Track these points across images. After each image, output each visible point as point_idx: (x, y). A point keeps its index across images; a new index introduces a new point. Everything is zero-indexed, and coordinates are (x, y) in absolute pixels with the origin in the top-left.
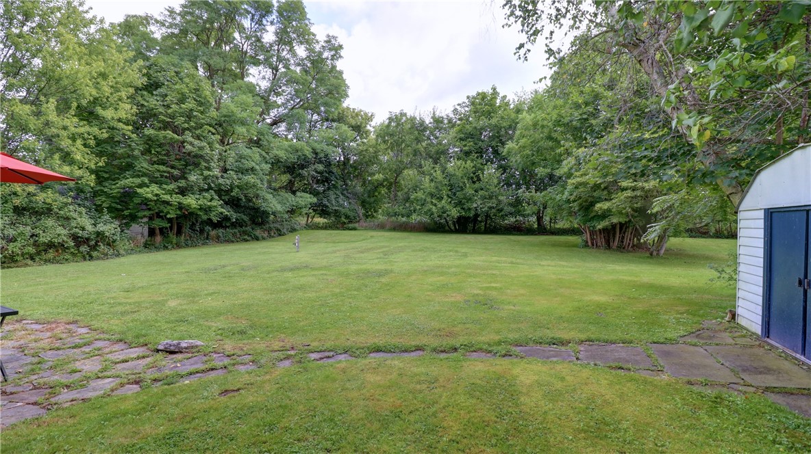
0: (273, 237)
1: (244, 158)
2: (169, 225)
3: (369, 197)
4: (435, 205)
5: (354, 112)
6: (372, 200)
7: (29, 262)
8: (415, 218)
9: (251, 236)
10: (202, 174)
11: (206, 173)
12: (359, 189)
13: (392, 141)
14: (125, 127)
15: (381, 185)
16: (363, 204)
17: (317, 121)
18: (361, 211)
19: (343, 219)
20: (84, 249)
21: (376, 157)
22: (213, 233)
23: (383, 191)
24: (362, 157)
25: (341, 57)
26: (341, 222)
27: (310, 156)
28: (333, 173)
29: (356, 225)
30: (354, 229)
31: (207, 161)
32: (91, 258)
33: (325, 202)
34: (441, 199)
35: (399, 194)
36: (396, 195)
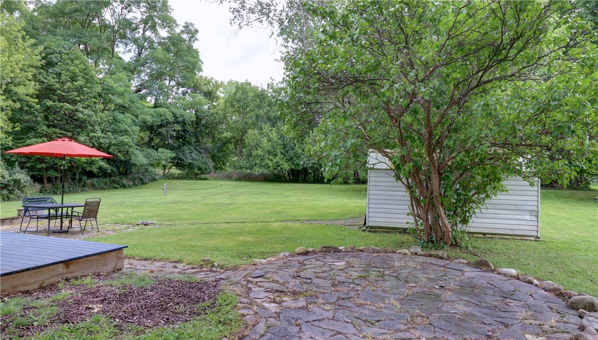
0: (137, 185)
1: (119, 122)
2: (60, 175)
3: (218, 152)
4: (272, 160)
5: (206, 80)
6: (221, 154)
8: (257, 171)
9: (119, 184)
10: (88, 136)
11: (91, 134)
12: (210, 145)
13: (239, 105)
14: (32, 99)
15: (229, 142)
16: (213, 158)
17: (173, 87)
18: (211, 164)
19: (196, 171)
21: (225, 117)
22: (89, 181)
23: (231, 147)
24: (213, 118)
25: (197, 39)
26: (192, 172)
27: (171, 119)
28: (188, 132)
29: (207, 176)
30: (206, 179)
31: (92, 125)
32: (9, 199)
33: (181, 156)
34: (276, 155)
35: (244, 150)
36: (241, 152)
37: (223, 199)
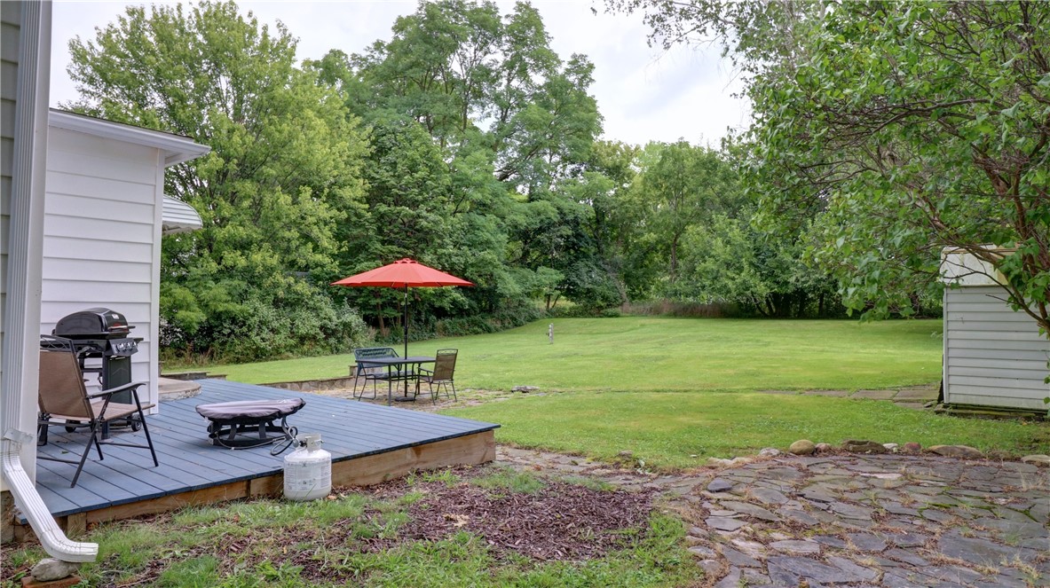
0: (508, 328)
1: (478, 229)
2: (401, 314)
3: (635, 267)
4: (733, 279)
5: (609, 146)
6: (641, 272)
7: (290, 355)
8: (706, 298)
9: (481, 327)
10: (435, 253)
11: (440, 251)
12: (620, 257)
13: (668, 184)
14: (361, 205)
15: (653, 249)
16: (628, 278)
17: (557, 164)
18: (624, 289)
19: (599, 302)
20: (332, 341)
21: (644, 207)
22: (439, 323)
23: (658, 258)
24: (623, 211)
25: (592, 80)
26: (593, 305)
27: (555, 217)
28: (583, 237)
29: (618, 310)
30: (616, 315)
31: (441, 237)
32: (338, 351)
33: (574, 278)
34: (741, 269)
35: (681, 263)
36: (676, 266)
37: (648, 350)
